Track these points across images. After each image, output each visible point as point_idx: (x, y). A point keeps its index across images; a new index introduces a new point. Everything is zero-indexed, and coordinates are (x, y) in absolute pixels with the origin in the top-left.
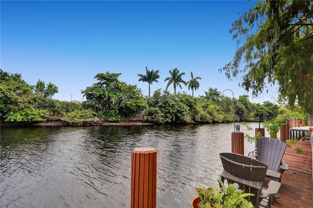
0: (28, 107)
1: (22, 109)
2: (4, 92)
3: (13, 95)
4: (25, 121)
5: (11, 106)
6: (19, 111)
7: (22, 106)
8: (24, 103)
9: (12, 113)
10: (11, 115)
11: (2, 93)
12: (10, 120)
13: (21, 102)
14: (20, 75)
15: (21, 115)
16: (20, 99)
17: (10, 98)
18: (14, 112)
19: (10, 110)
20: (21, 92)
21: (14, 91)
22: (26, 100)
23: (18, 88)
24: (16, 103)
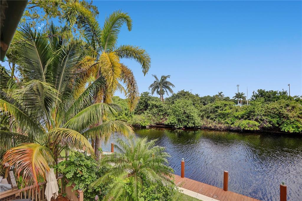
0: (297, 121)
1: (293, 122)
2: (278, 109)
3: (285, 112)
4: (296, 132)
5: (284, 120)
6: (290, 123)
7: (292, 120)
8: (294, 117)
9: (285, 125)
10: (285, 127)
11: (277, 110)
12: (284, 130)
13: (291, 117)
14: (286, 92)
15: (293, 127)
16: (290, 115)
17: (283, 114)
18: (287, 124)
19: (283, 123)
20: (290, 108)
21: (285, 108)
22: (295, 115)
23: (288, 105)
24: (287, 118)
